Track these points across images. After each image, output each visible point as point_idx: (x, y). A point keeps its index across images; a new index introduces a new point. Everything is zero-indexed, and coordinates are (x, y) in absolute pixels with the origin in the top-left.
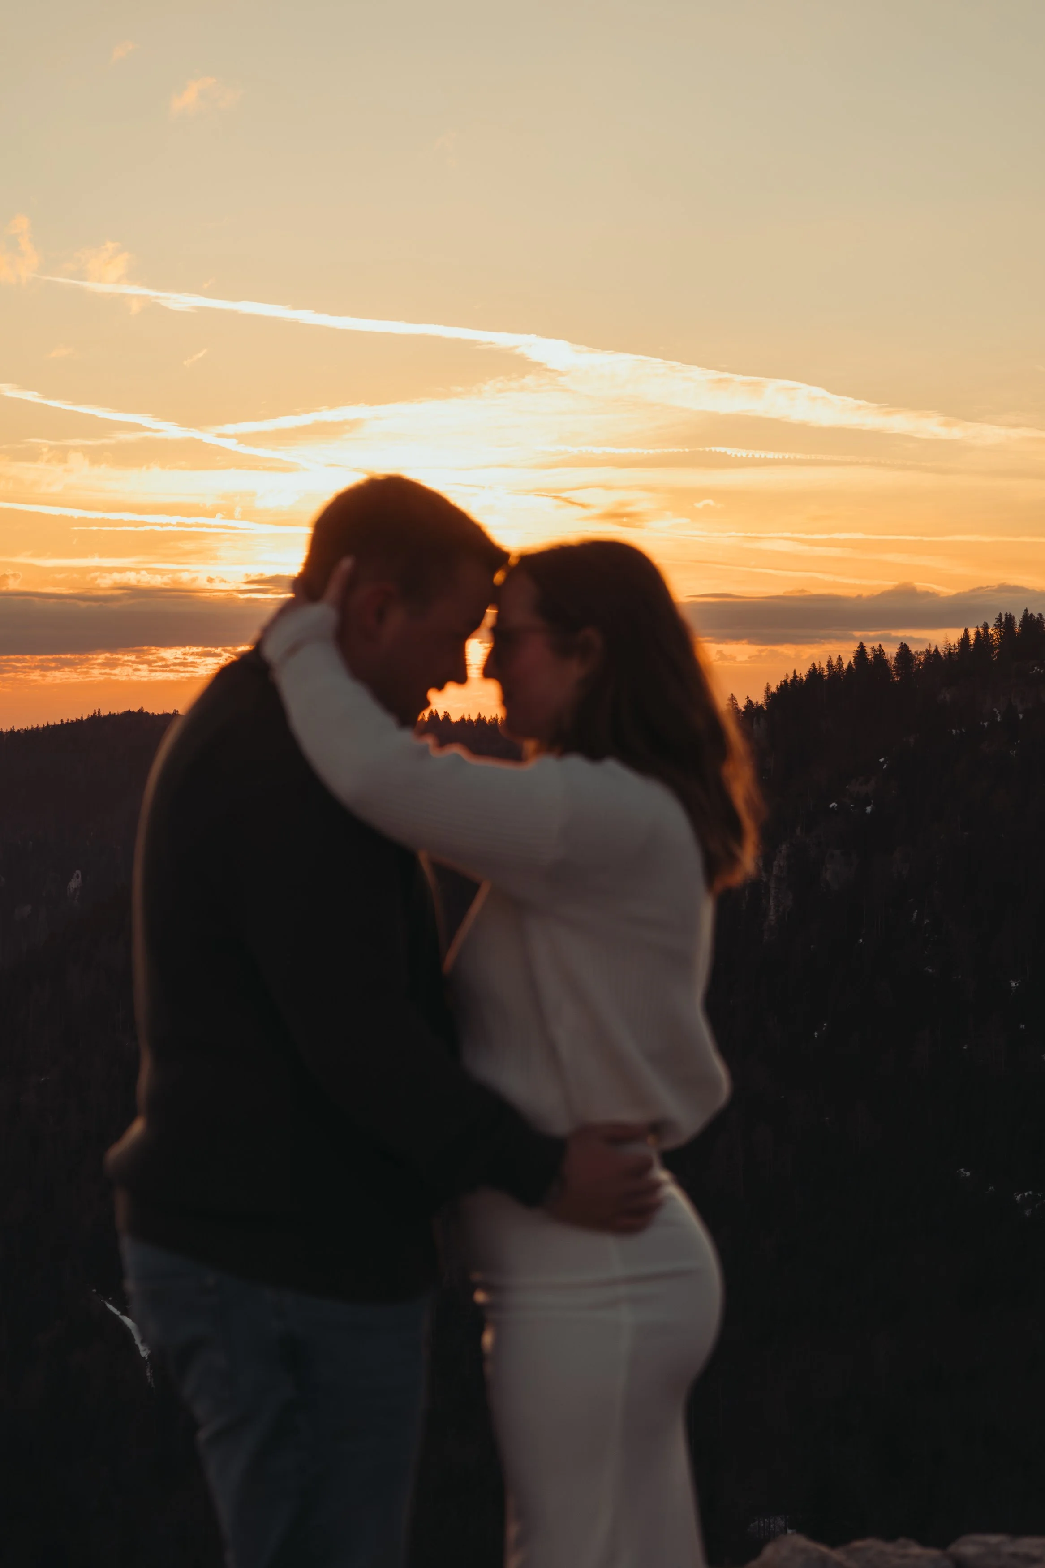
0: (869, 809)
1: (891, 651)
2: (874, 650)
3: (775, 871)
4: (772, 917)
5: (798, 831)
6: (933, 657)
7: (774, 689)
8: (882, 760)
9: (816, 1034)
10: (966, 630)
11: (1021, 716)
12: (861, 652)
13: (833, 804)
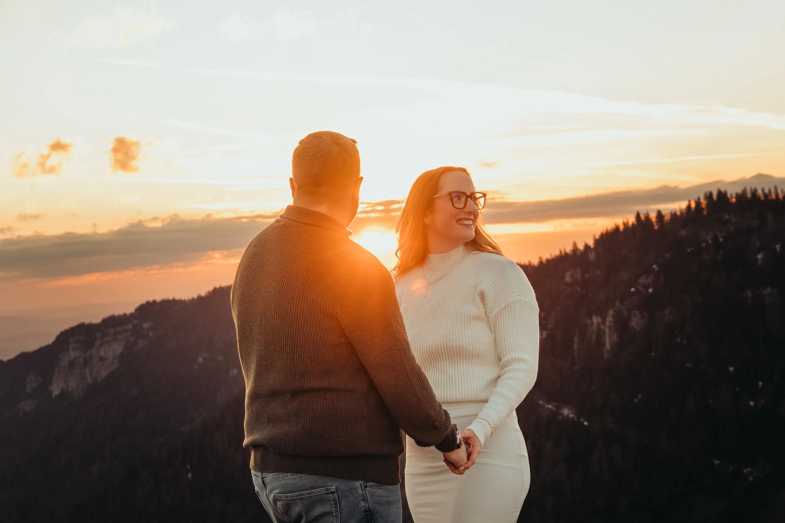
0: (650, 290)
1: (653, 216)
2: (644, 214)
3: (607, 324)
4: (608, 345)
5: (617, 303)
6: (674, 215)
7: (597, 237)
8: (654, 266)
9: (636, 400)
10: (690, 201)
11: (721, 240)
12: (638, 216)
13: (633, 290)
